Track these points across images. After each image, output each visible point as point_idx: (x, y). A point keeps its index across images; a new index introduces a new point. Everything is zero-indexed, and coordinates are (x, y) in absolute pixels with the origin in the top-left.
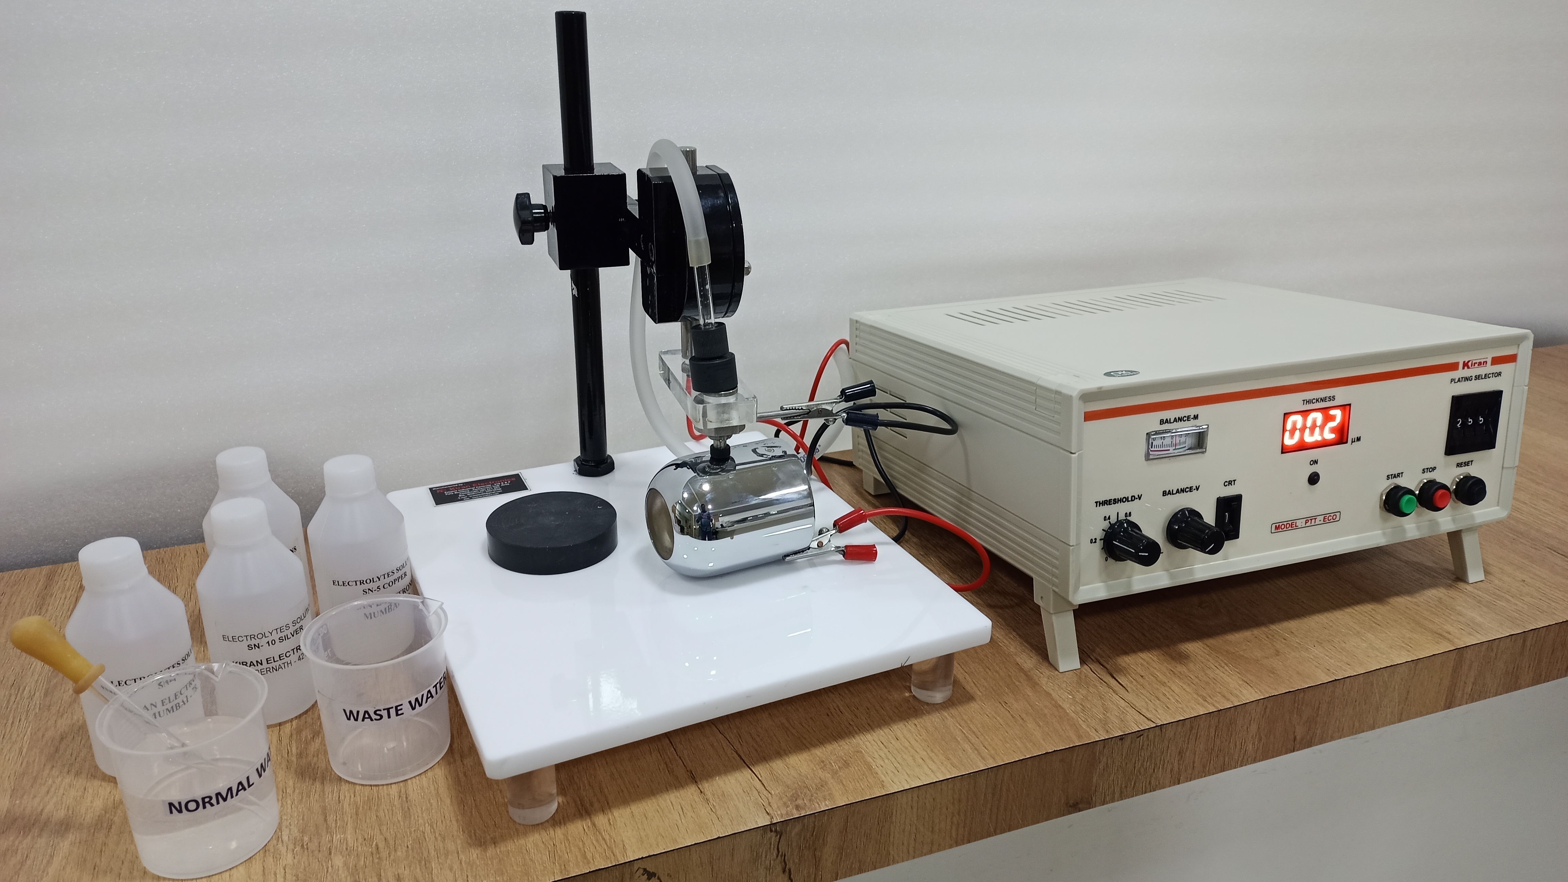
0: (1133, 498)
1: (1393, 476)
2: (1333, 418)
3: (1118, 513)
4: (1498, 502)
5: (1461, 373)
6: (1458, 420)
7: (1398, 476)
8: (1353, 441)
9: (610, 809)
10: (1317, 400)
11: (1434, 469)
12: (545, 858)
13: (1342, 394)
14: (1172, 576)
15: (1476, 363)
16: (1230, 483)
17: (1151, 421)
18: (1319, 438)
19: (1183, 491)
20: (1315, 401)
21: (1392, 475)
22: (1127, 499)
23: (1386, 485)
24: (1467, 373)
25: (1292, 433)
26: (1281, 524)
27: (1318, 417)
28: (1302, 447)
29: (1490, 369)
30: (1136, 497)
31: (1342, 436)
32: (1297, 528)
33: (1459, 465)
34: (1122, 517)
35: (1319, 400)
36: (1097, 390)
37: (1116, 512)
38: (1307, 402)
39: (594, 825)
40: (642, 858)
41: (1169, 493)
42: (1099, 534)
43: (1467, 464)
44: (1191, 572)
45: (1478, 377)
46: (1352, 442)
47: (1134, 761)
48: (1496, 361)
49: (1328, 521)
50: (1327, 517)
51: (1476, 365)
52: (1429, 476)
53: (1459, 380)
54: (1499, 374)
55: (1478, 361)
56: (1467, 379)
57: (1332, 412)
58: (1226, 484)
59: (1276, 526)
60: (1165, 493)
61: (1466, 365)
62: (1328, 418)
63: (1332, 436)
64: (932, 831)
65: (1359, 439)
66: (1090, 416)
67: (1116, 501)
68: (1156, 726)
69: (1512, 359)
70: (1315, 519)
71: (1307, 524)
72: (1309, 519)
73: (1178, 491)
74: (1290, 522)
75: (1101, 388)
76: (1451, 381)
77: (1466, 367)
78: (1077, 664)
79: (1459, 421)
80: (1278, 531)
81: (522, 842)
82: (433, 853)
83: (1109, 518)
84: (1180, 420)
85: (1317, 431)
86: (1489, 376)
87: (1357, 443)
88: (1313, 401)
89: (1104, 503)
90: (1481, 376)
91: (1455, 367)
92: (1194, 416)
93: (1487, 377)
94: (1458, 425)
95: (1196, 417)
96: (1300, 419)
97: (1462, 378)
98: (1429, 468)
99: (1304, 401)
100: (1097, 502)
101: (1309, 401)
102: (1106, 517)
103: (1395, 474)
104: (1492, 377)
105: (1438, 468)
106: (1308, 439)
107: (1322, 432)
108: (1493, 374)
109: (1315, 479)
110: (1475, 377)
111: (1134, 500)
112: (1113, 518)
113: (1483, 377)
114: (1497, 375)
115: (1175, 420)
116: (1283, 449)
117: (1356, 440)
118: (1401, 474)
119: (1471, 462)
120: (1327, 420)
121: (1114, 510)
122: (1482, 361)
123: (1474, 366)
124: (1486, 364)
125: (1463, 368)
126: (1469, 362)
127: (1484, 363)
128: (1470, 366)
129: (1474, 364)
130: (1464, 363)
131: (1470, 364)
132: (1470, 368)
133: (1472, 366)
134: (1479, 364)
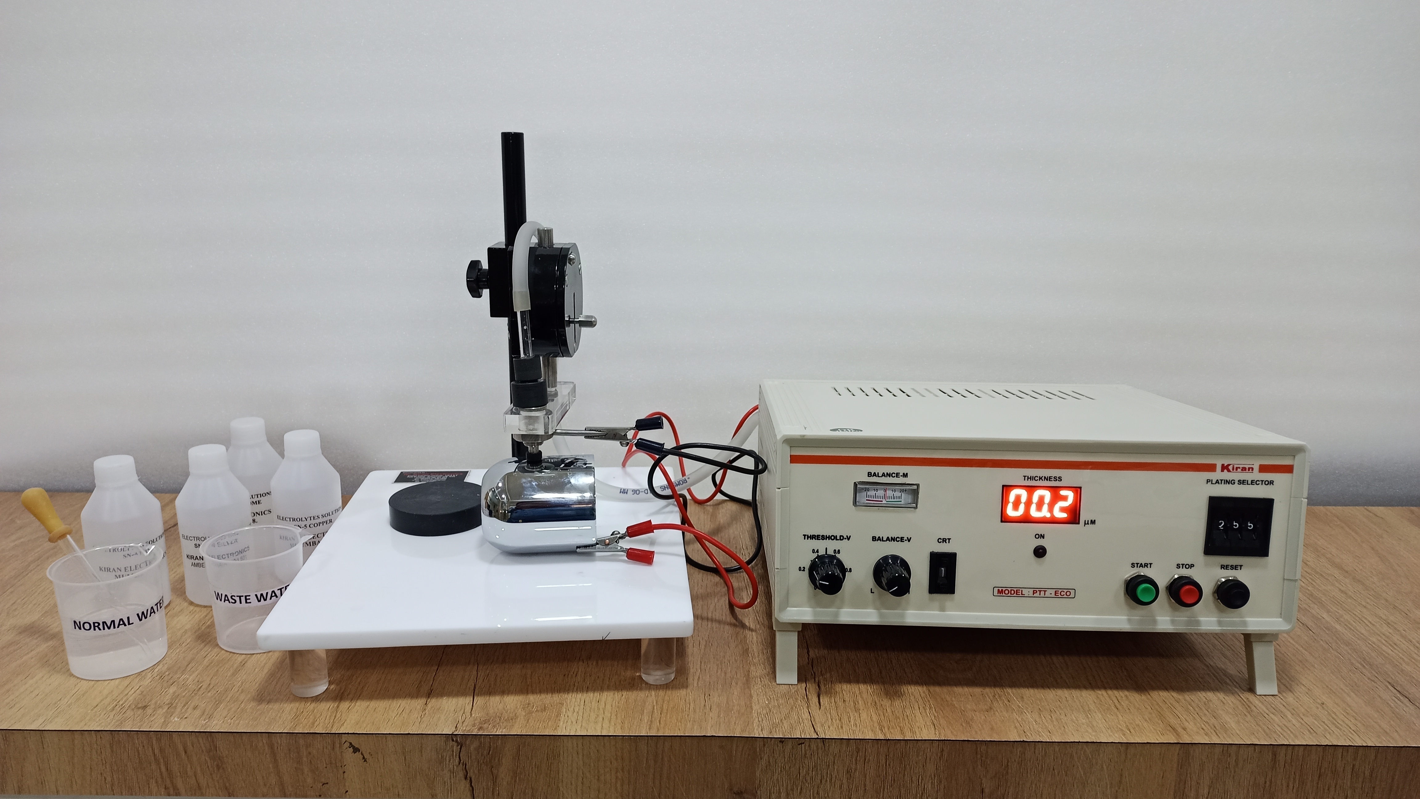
0: (842, 538)
1: (1139, 565)
2: (1065, 498)
3: (826, 548)
4: (1281, 614)
5: (1218, 475)
6: (1220, 522)
7: (1145, 566)
8: (1086, 523)
9: (357, 700)
10: (1040, 478)
11: (1191, 567)
12: (289, 718)
13: (1069, 476)
14: (881, 615)
15: (1239, 468)
16: (946, 540)
17: (860, 473)
18: (1048, 515)
19: (893, 539)
20: (1038, 478)
21: (1137, 564)
22: (835, 538)
23: (1130, 573)
24: (1226, 475)
25: (1016, 506)
26: (1004, 589)
27: (1047, 495)
28: (1026, 519)
29: (1256, 475)
30: (845, 537)
31: (1074, 516)
32: (1023, 595)
33: (1223, 567)
34: (830, 552)
35: (1043, 478)
36: (800, 437)
37: (824, 547)
38: (1028, 478)
39: (338, 707)
40: (348, 733)
41: (879, 539)
42: (807, 564)
43: (1235, 567)
44: (903, 616)
45: (1242, 482)
46: (1085, 524)
47: (798, 767)
48: (1263, 469)
49: (1060, 596)
50: (1059, 592)
51: (1239, 470)
52: (1184, 572)
53: (1217, 482)
54: (1271, 483)
55: (1241, 466)
56: (1227, 482)
57: (1063, 493)
58: (940, 540)
59: (999, 590)
60: (874, 539)
62: (1056, 497)
63: (1064, 515)
64: (598, 780)
65: (1093, 522)
66: (795, 459)
67: (824, 538)
68: (818, 738)
69: (1288, 469)
70: (1045, 591)
71: (1035, 595)
72: (1037, 590)
73: (888, 539)
74: (1015, 589)
75: (804, 436)
76: (1207, 482)
77: (1225, 471)
78: (794, 680)
79: (1222, 523)
80: (1001, 595)
81: (286, 705)
82: (228, 699)
83: (817, 551)
84: (889, 475)
85: (1045, 507)
86: (1258, 483)
87: (1090, 526)
88: (1036, 478)
89: (812, 537)
90: (1246, 481)
91: (1211, 468)
92: (904, 474)
93: (1255, 483)
94: (1220, 527)
95: (905, 475)
96: (1024, 494)
97: (1222, 480)
98: (1183, 565)
99: (1025, 476)
100: (805, 536)
101: (1031, 478)
102: (814, 550)
103: (1141, 564)
104: (1259, 484)
105: (1194, 566)
106: (1034, 513)
107: (1051, 509)
108: (1262, 481)
109: (1040, 552)
110: (1239, 481)
111: (843, 540)
112: (822, 552)
113: (1249, 482)
114: (1267, 483)
115: (883, 475)
116: (1005, 519)
117: (1089, 522)
118: (1146, 565)
119: (1239, 567)
120: (1056, 499)
121: (822, 545)
122: (1247, 467)
123: (1236, 470)
124: (1252, 470)
125: (1222, 471)
126: (1229, 465)
127: (1249, 469)
128: (1231, 470)
129: (1237, 468)
130: (1223, 465)
131: (1230, 468)
132: (1231, 472)
133: (1233, 470)
134: (1244, 469)
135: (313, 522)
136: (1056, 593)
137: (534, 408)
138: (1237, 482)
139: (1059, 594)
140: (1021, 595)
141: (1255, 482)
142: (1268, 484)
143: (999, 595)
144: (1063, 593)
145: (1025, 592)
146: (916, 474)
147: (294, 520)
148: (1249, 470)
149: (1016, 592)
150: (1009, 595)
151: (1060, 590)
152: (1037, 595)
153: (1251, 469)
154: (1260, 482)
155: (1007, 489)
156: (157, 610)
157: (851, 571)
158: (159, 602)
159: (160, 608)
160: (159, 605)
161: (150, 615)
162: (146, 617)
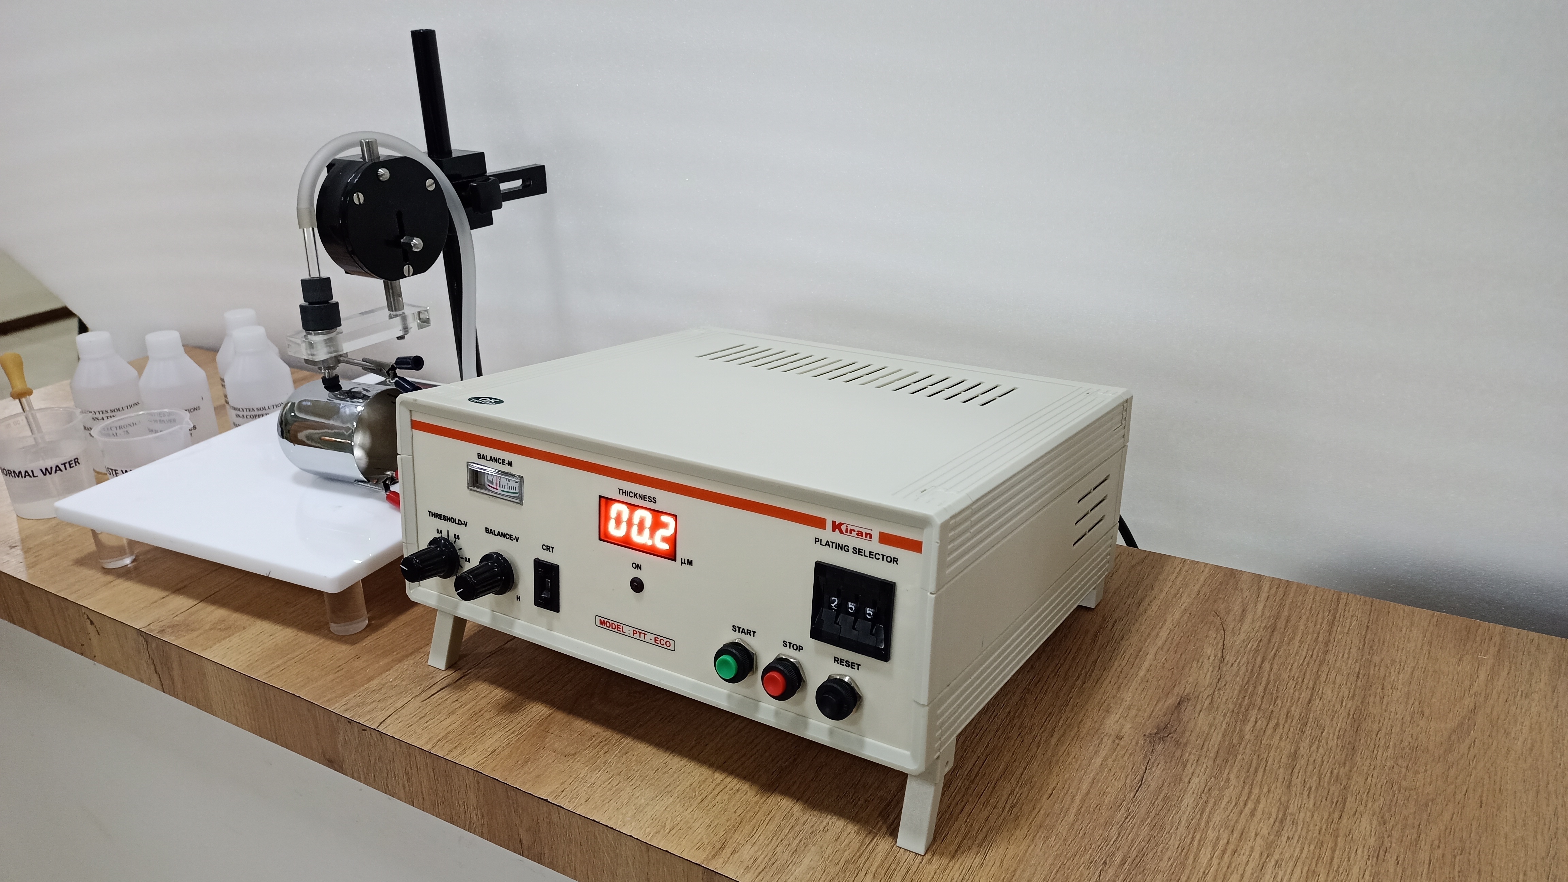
0: (460, 523)
1: (741, 630)
2: (664, 526)
3: (448, 531)
4: (904, 744)
5: (827, 534)
6: (833, 598)
7: (747, 633)
10: (635, 495)
11: (800, 649)
13: (665, 500)
14: (494, 618)
15: (854, 531)
16: (549, 548)
17: (471, 452)
18: (650, 543)
19: (503, 535)
20: (633, 495)
21: (739, 628)
22: (455, 521)
23: (729, 636)
24: (837, 537)
25: (617, 525)
26: (606, 620)
27: (648, 517)
28: (626, 543)
29: (874, 545)
30: (463, 522)
31: (672, 550)
32: (623, 633)
33: (836, 660)
34: (451, 534)
35: (638, 496)
37: (449, 529)
38: (623, 492)
40: (84, 606)
41: (492, 532)
43: (851, 665)
44: (511, 624)
45: (858, 551)
46: (682, 563)
48: (885, 539)
49: (660, 645)
50: (659, 640)
51: (854, 534)
52: (792, 654)
53: (827, 544)
54: (895, 560)
55: (857, 529)
56: (840, 547)
57: (664, 519)
58: (544, 547)
59: (601, 620)
60: (487, 530)
61: (836, 527)
63: (665, 547)
65: (690, 563)
66: (414, 425)
67: (446, 519)
68: (377, 730)
69: (915, 546)
70: (645, 634)
72: (637, 631)
73: (499, 534)
74: (616, 624)
76: (816, 541)
77: (837, 530)
78: (442, 665)
79: (835, 600)
80: (603, 626)
83: (440, 530)
84: (496, 460)
85: (647, 532)
86: (877, 556)
87: (687, 566)
88: (631, 495)
89: (436, 515)
90: (863, 551)
91: (819, 523)
92: (509, 461)
93: (874, 557)
94: (833, 605)
95: (510, 464)
96: (625, 510)
97: (833, 543)
98: (790, 643)
99: (620, 490)
100: (430, 512)
101: (625, 493)
102: (438, 530)
103: (743, 629)
104: (879, 559)
105: (802, 649)
106: (636, 538)
107: (652, 535)
108: (883, 556)
109: (637, 586)
110: (853, 548)
111: (460, 525)
112: (444, 535)
113: (867, 554)
114: (889, 559)
115: (491, 459)
116: (604, 537)
117: (686, 562)
118: (749, 632)
119: (856, 666)
120: (657, 525)
121: (445, 526)
122: (864, 531)
123: (851, 533)
124: (871, 537)
125: (834, 530)
126: (841, 524)
127: (866, 534)
128: (844, 531)
129: (851, 531)
130: (834, 522)
131: (843, 528)
132: (843, 534)
133: (847, 532)
134: (860, 534)
135: (249, 413)
136: (655, 640)
137: (320, 332)
138: (851, 550)
139: (659, 642)
140: (621, 632)
141: (874, 554)
142: (890, 562)
143: (601, 626)
144: (662, 642)
145: (626, 629)
146: (521, 465)
147: (235, 409)
148: (866, 537)
149: (616, 627)
150: (610, 628)
151: (660, 638)
152: (637, 636)
153: (868, 536)
154: (881, 557)
155: (605, 502)
156: (66, 469)
157: (469, 561)
158: (69, 462)
159: (71, 467)
160: (67, 465)
161: (56, 472)
162: (50, 473)
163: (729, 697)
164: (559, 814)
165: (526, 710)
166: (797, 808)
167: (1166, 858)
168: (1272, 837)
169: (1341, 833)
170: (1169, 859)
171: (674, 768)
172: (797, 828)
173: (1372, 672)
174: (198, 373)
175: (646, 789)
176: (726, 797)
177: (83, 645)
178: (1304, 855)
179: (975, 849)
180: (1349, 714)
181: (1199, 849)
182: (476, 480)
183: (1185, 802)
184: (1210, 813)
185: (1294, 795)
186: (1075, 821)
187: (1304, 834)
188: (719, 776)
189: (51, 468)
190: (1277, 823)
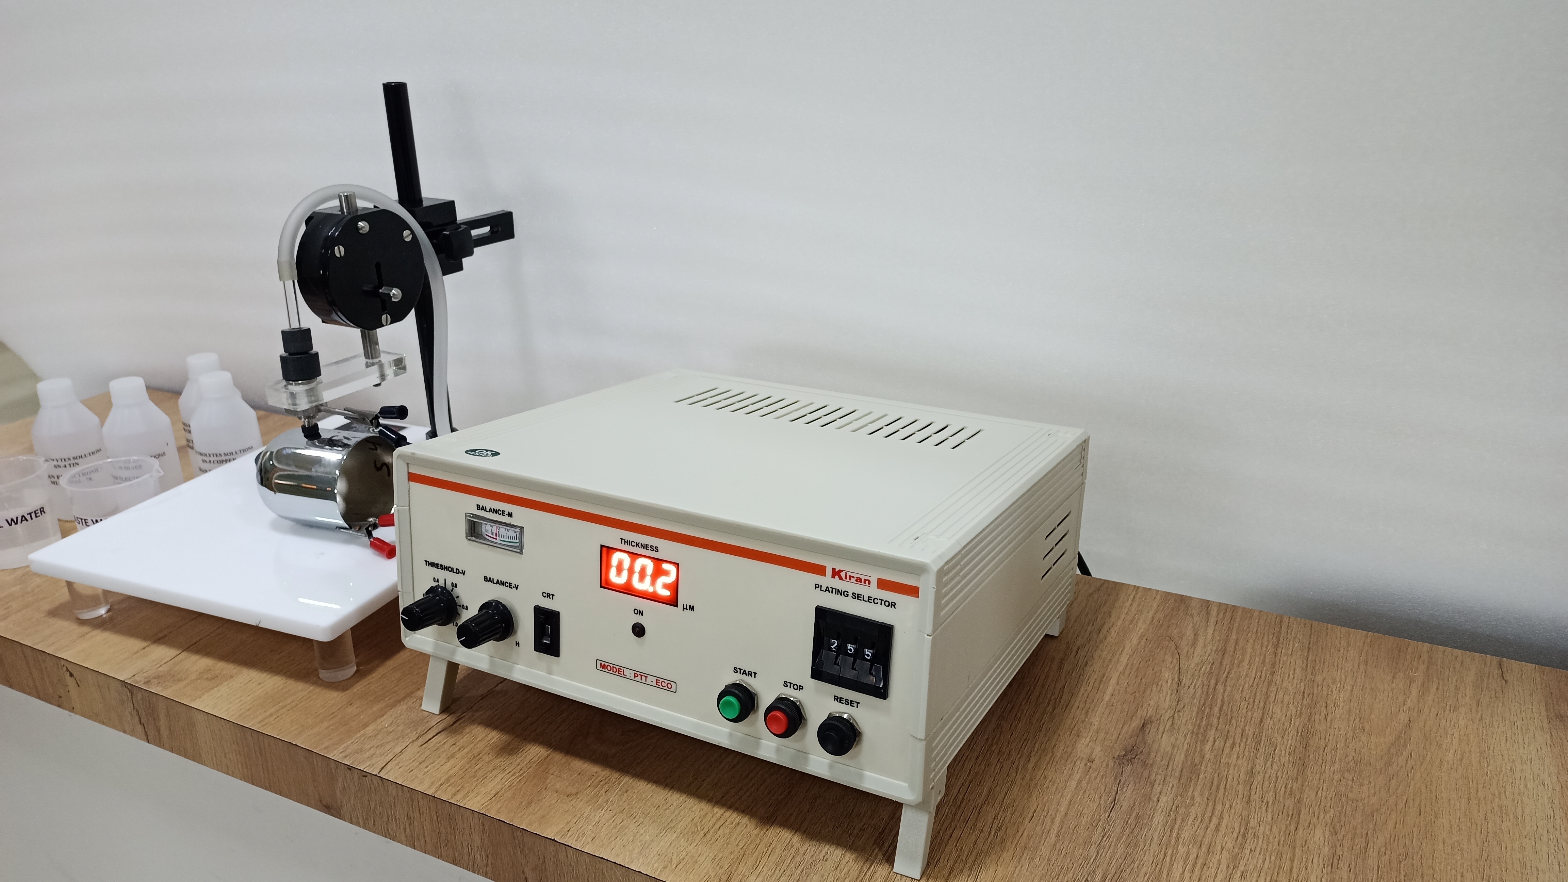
0: (458, 572)
1: (742, 671)
2: (666, 573)
4: (908, 778)
5: (827, 581)
7: (749, 674)
8: (685, 607)
10: (637, 545)
11: (800, 689)
13: (667, 548)
15: (853, 577)
16: (548, 595)
17: (470, 504)
18: (651, 590)
19: (503, 583)
20: (635, 544)
21: (741, 670)
22: (452, 570)
24: (836, 583)
25: (618, 573)
26: (606, 664)
27: (650, 566)
28: (627, 589)
29: (873, 591)
30: (461, 571)
31: (674, 596)
32: (624, 676)
33: (836, 698)
34: (448, 583)
35: (640, 545)
37: (446, 578)
38: (625, 542)
40: (65, 659)
41: (490, 580)
43: (850, 703)
44: (511, 669)
45: (857, 596)
46: (684, 609)
48: (883, 584)
49: (661, 687)
50: (660, 682)
51: (853, 580)
52: (792, 694)
53: (827, 589)
54: (893, 605)
55: (856, 576)
56: (839, 592)
57: (665, 566)
58: (545, 595)
59: (601, 664)
60: (486, 578)
61: (836, 573)
63: (666, 593)
65: (692, 608)
66: (413, 478)
67: (443, 568)
68: (378, 776)
69: (913, 591)
70: (646, 677)
71: (637, 679)
72: (638, 673)
73: (498, 582)
74: (617, 667)
76: (816, 587)
77: (837, 577)
78: (436, 709)
79: (834, 643)
80: (604, 670)
83: (437, 579)
84: (496, 511)
85: (648, 579)
86: (876, 601)
87: (689, 612)
88: (633, 544)
89: (433, 565)
90: (862, 596)
91: (819, 570)
92: (509, 512)
93: (872, 601)
94: (833, 647)
95: (510, 515)
96: (626, 559)
97: (833, 589)
98: (791, 683)
99: (622, 539)
100: (426, 561)
101: (627, 542)
102: (434, 578)
103: (745, 671)
104: (877, 603)
105: (802, 689)
106: (637, 585)
107: (653, 583)
108: (882, 600)
109: (639, 631)
110: (853, 593)
111: (458, 573)
112: (441, 583)
113: (866, 599)
114: (887, 604)
115: (490, 510)
116: (605, 584)
117: (688, 608)
118: (750, 674)
119: (856, 704)
120: (658, 572)
121: (441, 575)
122: (863, 578)
123: (850, 579)
124: (869, 583)
125: (833, 577)
126: (841, 571)
127: (865, 580)
128: (844, 578)
129: (850, 577)
130: (834, 569)
131: (843, 574)
132: (843, 580)
133: (846, 578)
134: (859, 580)
135: (216, 459)
136: (657, 682)
137: (300, 382)
138: (850, 595)
139: (660, 684)
140: (622, 675)
141: (873, 599)
142: (888, 606)
143: (602, 669)
144: (664, 684)
145: (627, 672)
146: (521, 515)
147: (201, 454)
148: (865, 583)
149: (617, 671)
150: (611, 672)
151: (661, 680)
152: (638, 679)
153: (867, 582)
154: (879, 602)
155: (606, 551)
156: (32, 519)
157: (467, 609)
158: (35, 512)
159: (36, 517)
160: (33, 515)
161: (21, 522)
162: (16, 524)
163: (731, 735)
164: (567, 853)
165: (524, 752)
166: (796, 839)
167: (1142, 874)
168: (1236, 850)
169: (1298, 845)
170: (1145, 874)
171: (674, 804)
172: (798, 859)
173: (1315, 691)
174: (160, 418)
175: (649, 826)
176: (727, 831)
177: (61, 697)
178: (1266, 866)
179: (966, 873)
180: (1298, 732)
181: (1171, 865)
182: (474, 530)
183: (1155, 821)
184: (1179, 830)
185: (1253, 810)
186: (1056, 842)
187: (1265, 846)
188: (718, 811)
189: (17, 518)
190: (1240, 837)
